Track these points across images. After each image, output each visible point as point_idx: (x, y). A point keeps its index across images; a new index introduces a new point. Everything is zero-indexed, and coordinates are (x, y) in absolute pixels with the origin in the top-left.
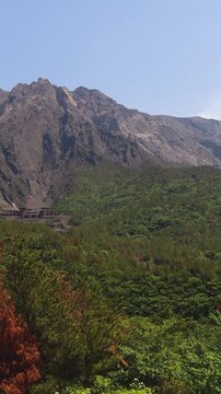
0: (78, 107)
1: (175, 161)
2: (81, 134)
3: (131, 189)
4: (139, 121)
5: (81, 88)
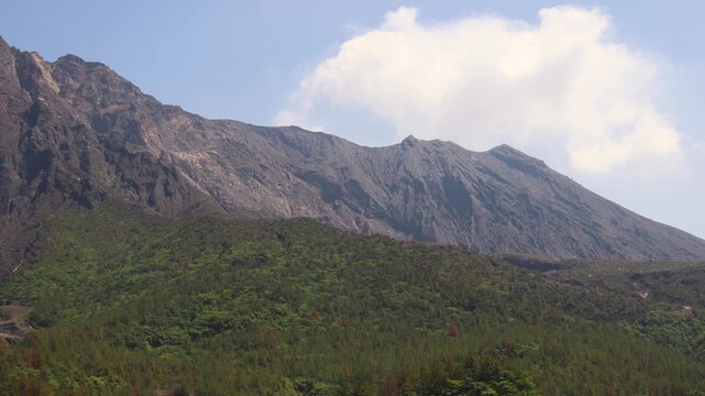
0: (63, 94)
1: (249, 206)
2: (64, 147)
3: (160, 257)
4: (183, 129)
5: (69, 57)
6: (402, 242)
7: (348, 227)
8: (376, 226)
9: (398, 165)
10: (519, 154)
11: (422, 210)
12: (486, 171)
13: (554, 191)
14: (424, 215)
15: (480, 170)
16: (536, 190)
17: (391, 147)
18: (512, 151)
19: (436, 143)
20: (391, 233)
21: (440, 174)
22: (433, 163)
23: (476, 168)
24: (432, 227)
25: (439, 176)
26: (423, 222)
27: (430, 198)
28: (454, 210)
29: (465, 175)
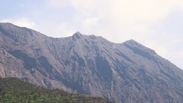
6: (71, 95)
7: (39, 84)
8: (55, 84)
9: (70, 49)
10: (140, 46)
11: (83, 76)
12: (121, 54)
13: (160, 68)
14: (84, 79)
15: (117, 54)
16: (149, 67)
17: (66, 38)
18: (136, 43)
19: (93, 37)
20: (64, 88)
21: (94, 55)
22: (90, 48)
23: (115, 53)
24: (88, 86)
25: (94, 56)
26: (83, 83)
27: (88, 69)
28: (102, 77)
29: (108, 56)
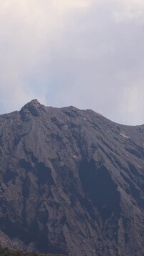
9: (16, 143)
11: (48, 208)
12: (140, 153)
14: (51, 216)
15: (132, 152)
17: (6, 117)
19: (71, 112)
21: (75, 156)
22: (65, 140)
23: (126, 149)
24: (62, 232)
25: (74, 159)
26: (49, 225)
27: (61, 190)
28: (94, 208)
29: (110, 159)
